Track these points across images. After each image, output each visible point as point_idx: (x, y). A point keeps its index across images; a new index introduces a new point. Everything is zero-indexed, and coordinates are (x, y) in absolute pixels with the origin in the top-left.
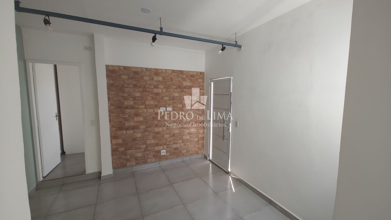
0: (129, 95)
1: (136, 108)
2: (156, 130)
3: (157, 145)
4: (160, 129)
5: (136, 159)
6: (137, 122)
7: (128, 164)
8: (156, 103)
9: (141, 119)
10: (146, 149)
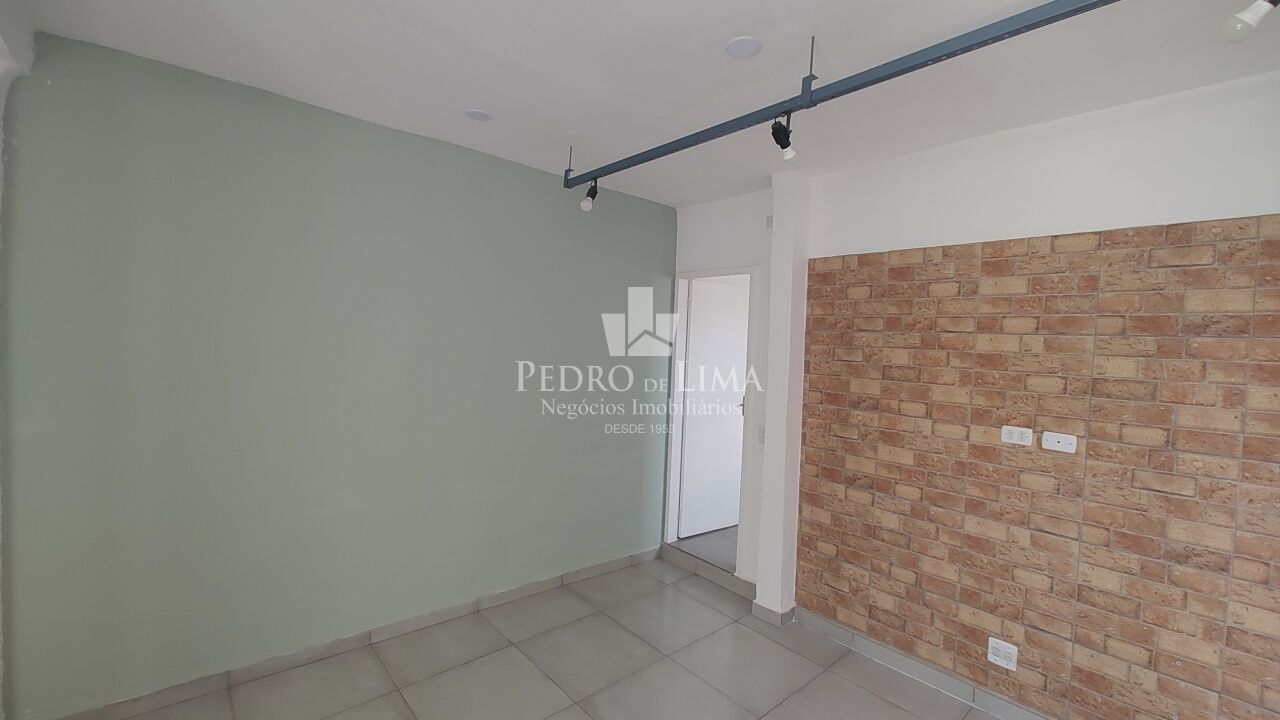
0: (867, 358)
1: (890, 410)
2: (972, 525)
3: (970, 597)
4: (996, 531)
5: (872, 611)
6: (889, 466)
7: (842, 613)
8: (981, 402)
9: (906, 458)
10: (913, 594)
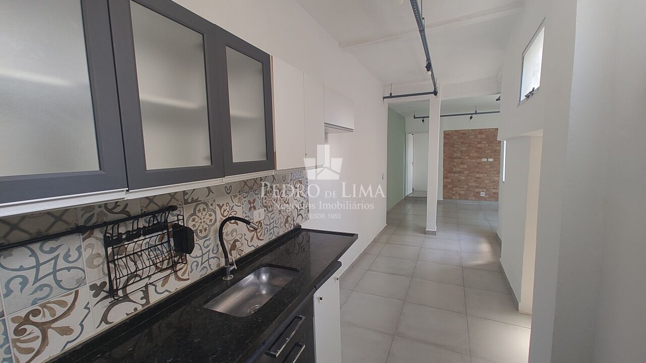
0: (457, 149)
1: (462, 158)
2: (478, 175)
3: (477, 187)
4: (481, 175)
5: (460, 195)
6: (462, 168)
7: (453, 197)
8: (479, 155)
9: (466, 166)
10: (468, 189)
